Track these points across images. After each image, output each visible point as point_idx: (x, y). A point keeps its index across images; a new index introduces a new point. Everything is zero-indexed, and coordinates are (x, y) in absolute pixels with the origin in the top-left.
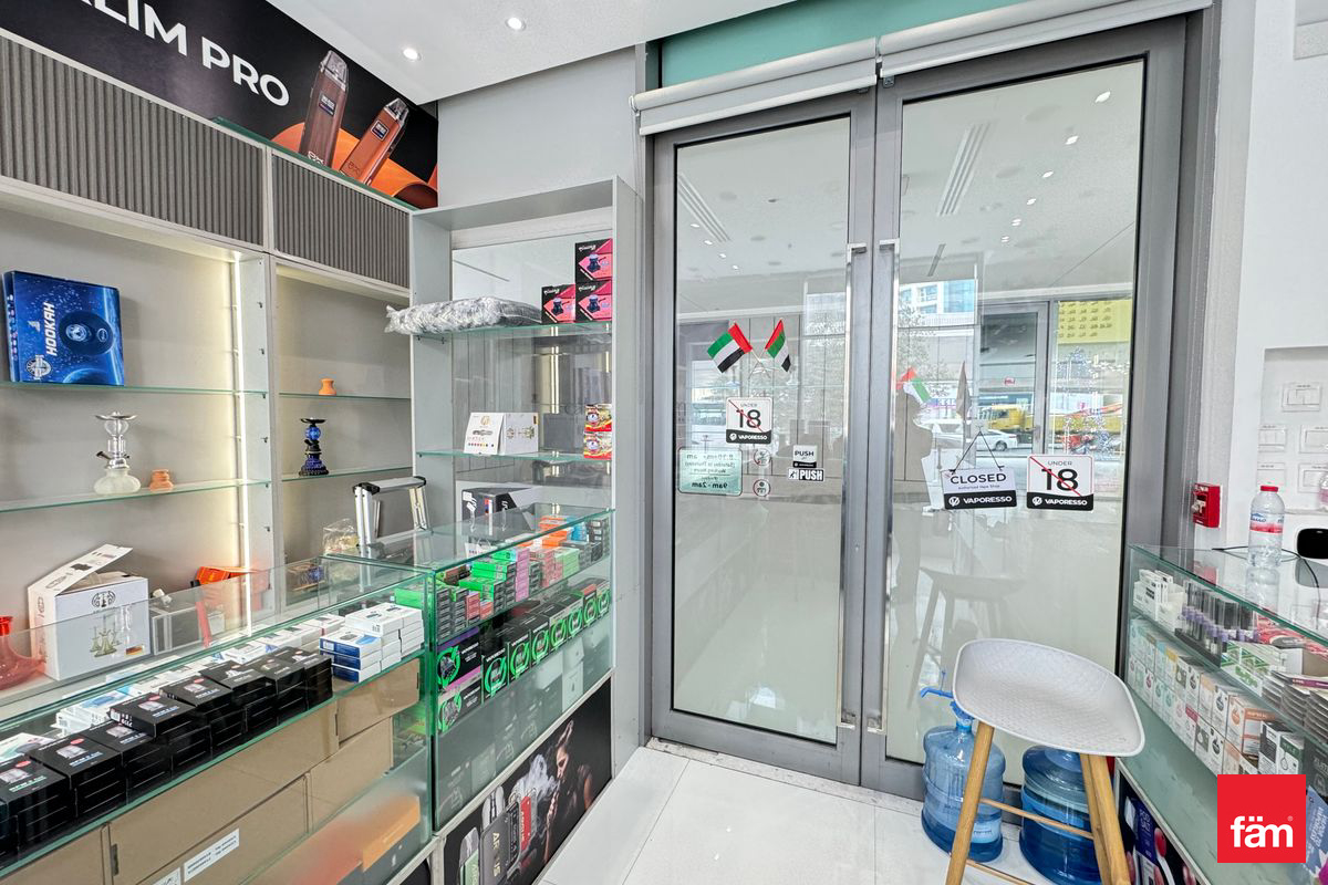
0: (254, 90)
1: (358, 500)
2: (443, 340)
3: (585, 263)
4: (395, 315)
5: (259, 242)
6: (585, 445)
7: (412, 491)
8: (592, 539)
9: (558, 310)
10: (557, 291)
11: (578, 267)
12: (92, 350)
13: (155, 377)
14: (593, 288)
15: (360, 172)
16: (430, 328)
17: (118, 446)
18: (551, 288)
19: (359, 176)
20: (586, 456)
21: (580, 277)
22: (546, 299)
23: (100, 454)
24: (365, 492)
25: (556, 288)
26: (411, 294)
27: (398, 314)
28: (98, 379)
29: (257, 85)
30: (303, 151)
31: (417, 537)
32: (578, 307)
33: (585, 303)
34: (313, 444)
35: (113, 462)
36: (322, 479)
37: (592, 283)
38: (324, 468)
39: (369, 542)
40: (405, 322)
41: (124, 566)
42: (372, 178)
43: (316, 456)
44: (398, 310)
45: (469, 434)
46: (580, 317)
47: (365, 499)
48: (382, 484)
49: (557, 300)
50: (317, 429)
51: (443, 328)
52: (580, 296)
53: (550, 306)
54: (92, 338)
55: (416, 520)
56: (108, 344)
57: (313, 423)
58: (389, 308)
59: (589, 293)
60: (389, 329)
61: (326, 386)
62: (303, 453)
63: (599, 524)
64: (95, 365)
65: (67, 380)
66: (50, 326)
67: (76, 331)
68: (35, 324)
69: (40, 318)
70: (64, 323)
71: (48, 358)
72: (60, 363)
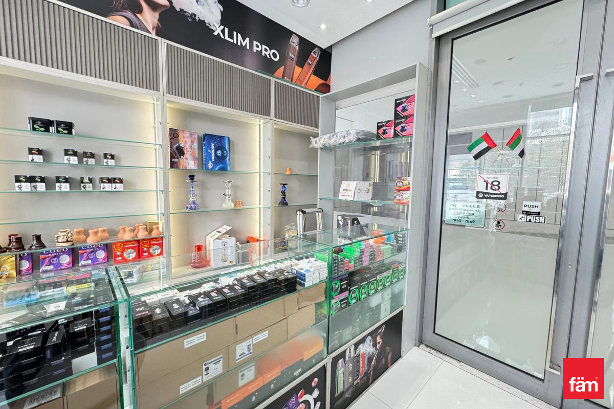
0: (268, 57)
1: (298, 216)
2: (331, 150)
3: (400, 108)
4: (313, 140)
5: (269, 116)
6: (395, 197)
7: (317, 214)
8: (397, 242)
9: (385, 132)
10: (384, 124)
11: (396, 111)
12: (221, 160)
13: (239, 168)
14: (403, 120)
15: (302, 82)
16: (327, 145)
17: (229, 192)
18: (382, 122)
19: (302, 84)
20: (395, 202)
21: (397, 115)
22: (379, 128)
23: (224, 194)
24: (301, 213)
25: (384, 122)
26: (319, 131)
27: (315, 140)
28: (224, 169)
29: (269, 55)
30: (283, 77)
31: (318, 234)
32: (395, 130)
33: (399, 128)
34: (283, 193)
35: (227, 197)
36: (286, 207)
37: (402, 118)
38: (287, 203)
39: (301, 233)
40: (317, 143)
41: (230, 233)
42: (306, 84)
43: (284, 198)
44: (315, 138)
45: (341, 190)
46: (396, 135)
47: (301, 216)
48: (307, 210)
49: (384, 128)
50: (285, 188)
51: (332, 144)
52: (396, 125)
53: (381, 131)
54: (223, 155)
55: (318, 226)
56: (226, 157)
57: (284, 185)
58: (311, 137)
59: (401, 123)
60: (311, 146)
61: (288, 170)
62: (280, 196)
63: (401, 236)
64: (223, 164)
65: (216, 169)
66: (213, 151)
67: (219, 152)
68: (209, 151)
69: (211, 149)
70: (216, 150)
71: (212, 162)
72: (215, 163)
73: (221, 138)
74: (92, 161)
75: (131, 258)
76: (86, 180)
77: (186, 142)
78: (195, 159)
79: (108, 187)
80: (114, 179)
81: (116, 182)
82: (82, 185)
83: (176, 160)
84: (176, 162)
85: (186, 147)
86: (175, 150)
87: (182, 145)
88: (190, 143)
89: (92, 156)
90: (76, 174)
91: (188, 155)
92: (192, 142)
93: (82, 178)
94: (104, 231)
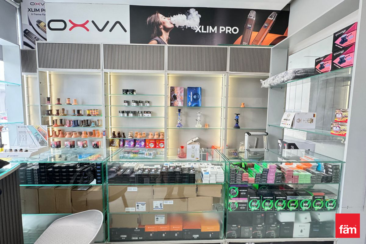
0: (230, 33)
1: (246, 136)
2: (282, 88)
3: (338, 41)
4: (263, 82)
6: (332, 128)
7: (264, 136)
9: (322, 67)
10: (322, 59)
11: (334, 44)
12: (196, 100)
13: (207, 105)
15: (258, 41)
17: (199, 118)
18: (319, 58)
19: (258, 43)
20: (332, 133)
21: (335, 49)
22: (317, 64)
23: (196, 120)
25: (322, 58)
26: (270, 74)
28: (197, 105)
29: (231, 31)
30: (241, 43)
32: (333, 63)
33: (337, 61)
34: (237, 120)
36: (239, 129)
37: (341, 50)
38: (239, 127)
39: (247, 149)
40: (265, 84)
42: (262, 42)
43: (237, 123)
44: (264, 80)
45: (282, 120)
46: (334, 68)
48: (252, 133)
49: (322, 63)
50: (238, 116)
52: (334, 58)
53: (319, 66)
54: (197, 98)
55: (264, 146)
56: (199, 99)
58: (261, 80)
59: (340, 54)
60: (262, 87)
61: (242, 105)
62: (235, 122)
64: (197, 103)
65: (193, 106)
66: (191, 96)
67: (195, 97)
68: (190, 96)
69: (190, 95)
70: (193, 95)
71: (191, 102)
72: (192, 103)
73: (197, 88)
74: (141, 104)
75: (152, 147)
76: (140, 112)
77: (178, 92)
78: (182, 101)
79: (146, 115)
80: (148, 112)
81: (149, 113)
82: (139, 114)
83: (173, 102)
84: (173, 103)
85: (178, 95)
86: (173, 97)
87: (176, 94)
88: (179, 93)
89: (142, 102)
90: (137, 110)
91: (178, 99)
92: (181, 92)
93: (139, 112)
94: (144, 134)
